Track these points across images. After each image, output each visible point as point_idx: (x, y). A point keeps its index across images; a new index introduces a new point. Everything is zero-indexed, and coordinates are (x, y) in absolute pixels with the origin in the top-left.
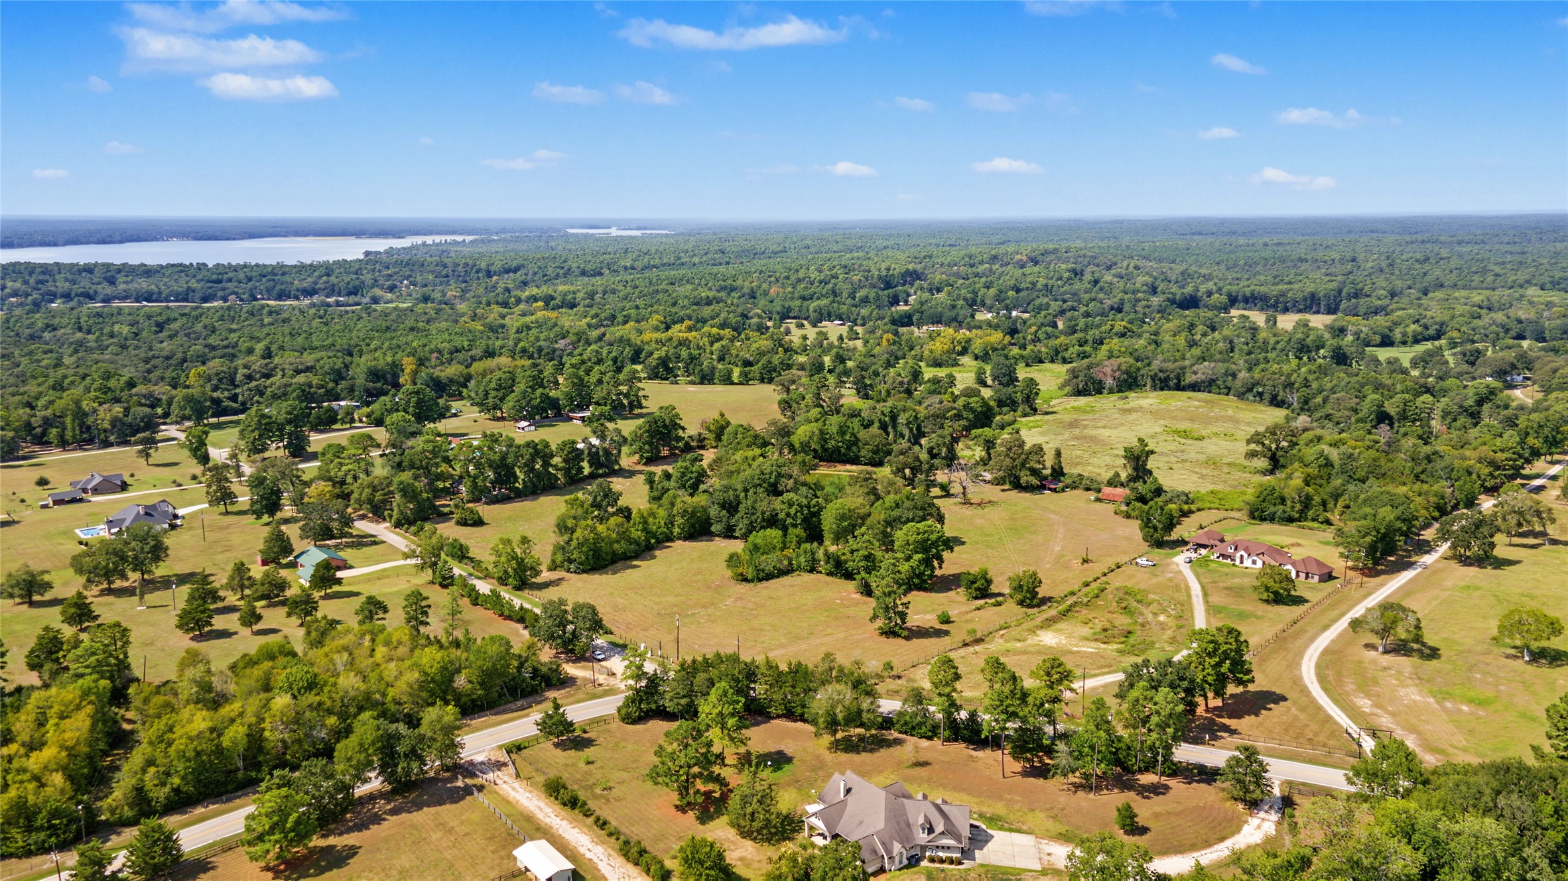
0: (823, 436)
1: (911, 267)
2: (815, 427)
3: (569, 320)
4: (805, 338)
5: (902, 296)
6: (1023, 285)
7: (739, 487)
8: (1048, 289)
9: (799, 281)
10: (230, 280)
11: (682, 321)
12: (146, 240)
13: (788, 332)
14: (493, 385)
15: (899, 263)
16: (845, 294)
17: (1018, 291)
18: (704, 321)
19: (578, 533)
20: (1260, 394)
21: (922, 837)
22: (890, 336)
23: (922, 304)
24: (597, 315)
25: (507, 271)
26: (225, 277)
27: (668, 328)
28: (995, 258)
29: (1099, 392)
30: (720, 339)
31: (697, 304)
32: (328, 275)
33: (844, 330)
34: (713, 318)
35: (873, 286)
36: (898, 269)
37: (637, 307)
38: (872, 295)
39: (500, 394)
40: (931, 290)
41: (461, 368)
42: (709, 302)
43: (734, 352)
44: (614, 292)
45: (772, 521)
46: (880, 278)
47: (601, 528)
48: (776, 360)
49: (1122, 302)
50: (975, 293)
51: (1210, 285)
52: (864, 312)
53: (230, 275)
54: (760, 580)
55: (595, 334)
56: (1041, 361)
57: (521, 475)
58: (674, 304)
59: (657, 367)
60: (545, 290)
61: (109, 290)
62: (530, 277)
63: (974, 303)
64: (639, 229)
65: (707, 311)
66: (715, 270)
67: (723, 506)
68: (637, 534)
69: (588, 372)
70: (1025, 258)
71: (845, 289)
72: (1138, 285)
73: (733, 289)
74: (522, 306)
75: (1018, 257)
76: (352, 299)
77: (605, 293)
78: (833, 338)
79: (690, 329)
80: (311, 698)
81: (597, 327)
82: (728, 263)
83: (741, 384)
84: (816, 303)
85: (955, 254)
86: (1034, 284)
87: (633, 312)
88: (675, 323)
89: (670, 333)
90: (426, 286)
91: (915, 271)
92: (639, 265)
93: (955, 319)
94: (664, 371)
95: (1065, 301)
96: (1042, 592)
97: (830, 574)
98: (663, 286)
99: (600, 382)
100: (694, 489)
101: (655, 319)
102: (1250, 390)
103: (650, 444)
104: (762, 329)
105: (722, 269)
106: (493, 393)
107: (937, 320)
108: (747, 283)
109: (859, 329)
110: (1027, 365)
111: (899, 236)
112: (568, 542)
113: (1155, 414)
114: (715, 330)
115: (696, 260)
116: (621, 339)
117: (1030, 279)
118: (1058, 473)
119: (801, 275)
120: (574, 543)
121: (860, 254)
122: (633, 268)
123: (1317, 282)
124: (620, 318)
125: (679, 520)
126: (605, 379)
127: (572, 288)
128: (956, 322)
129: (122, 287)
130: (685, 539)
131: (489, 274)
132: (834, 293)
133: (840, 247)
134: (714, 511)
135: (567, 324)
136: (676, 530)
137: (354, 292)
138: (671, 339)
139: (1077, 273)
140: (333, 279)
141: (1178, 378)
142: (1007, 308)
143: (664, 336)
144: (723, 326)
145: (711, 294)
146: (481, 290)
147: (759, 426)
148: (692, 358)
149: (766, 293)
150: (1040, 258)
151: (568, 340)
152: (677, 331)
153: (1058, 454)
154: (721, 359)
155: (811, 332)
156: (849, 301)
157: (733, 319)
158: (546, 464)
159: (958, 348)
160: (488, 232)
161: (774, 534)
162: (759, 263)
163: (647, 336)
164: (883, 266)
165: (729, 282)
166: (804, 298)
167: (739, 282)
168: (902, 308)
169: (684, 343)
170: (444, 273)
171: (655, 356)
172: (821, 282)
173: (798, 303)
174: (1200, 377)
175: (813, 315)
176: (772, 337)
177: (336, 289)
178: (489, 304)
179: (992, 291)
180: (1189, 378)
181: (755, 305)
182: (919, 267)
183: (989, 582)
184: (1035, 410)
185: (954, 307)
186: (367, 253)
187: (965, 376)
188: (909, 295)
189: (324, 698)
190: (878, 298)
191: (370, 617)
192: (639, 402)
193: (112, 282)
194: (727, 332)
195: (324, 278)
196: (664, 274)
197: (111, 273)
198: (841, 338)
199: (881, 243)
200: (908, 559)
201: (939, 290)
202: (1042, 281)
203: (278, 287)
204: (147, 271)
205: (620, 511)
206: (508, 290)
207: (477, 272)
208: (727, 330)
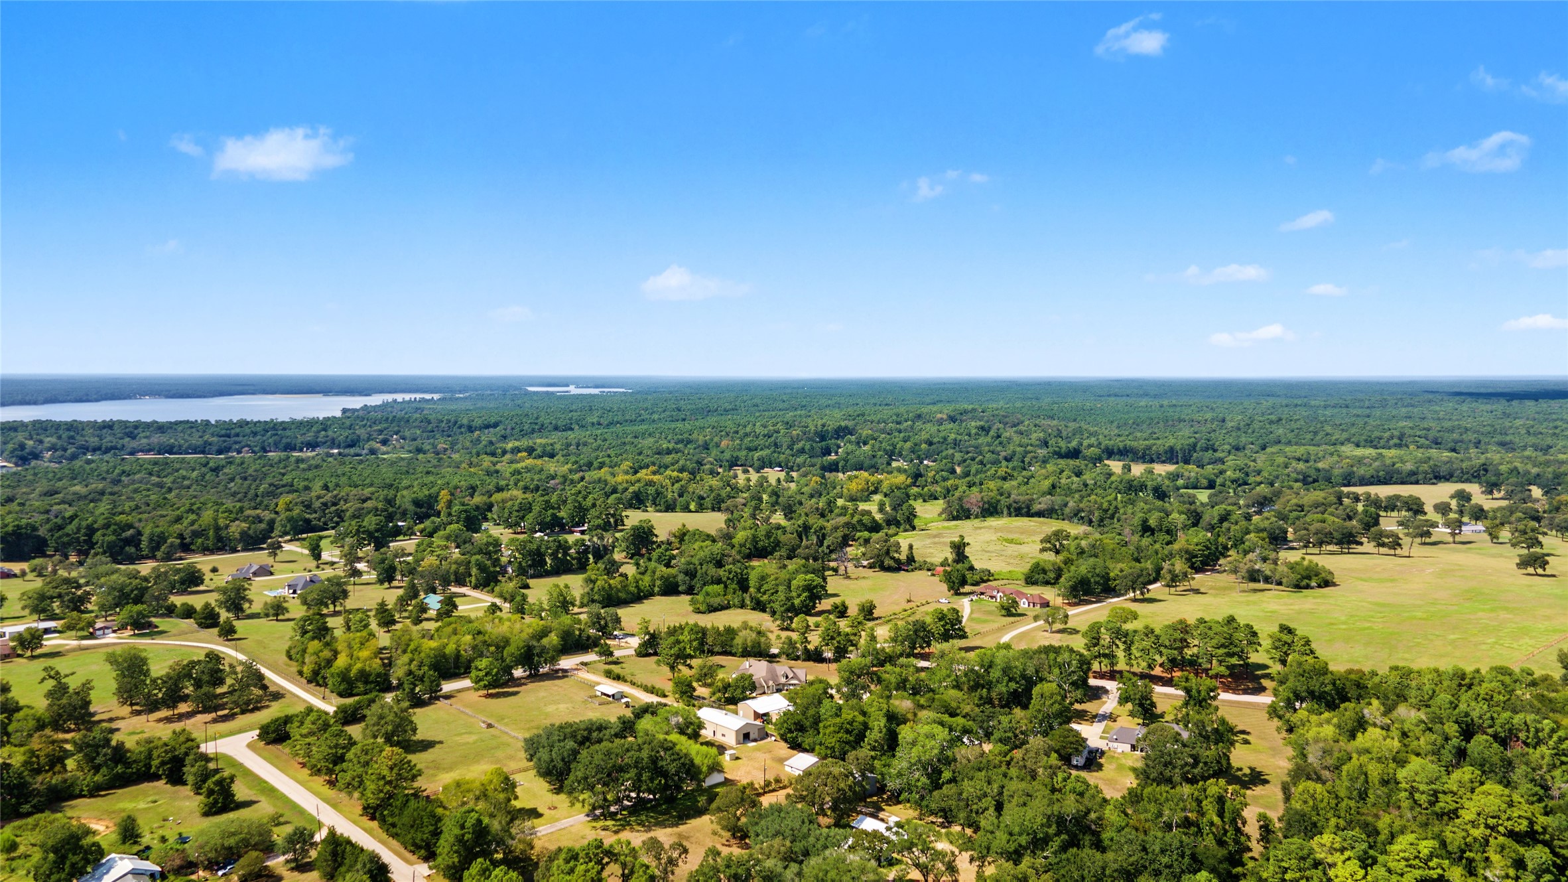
0: (755, 539)
1: (843, 424)
2: (749, 533)
3: (551, 466)
4: (749, 480)
5: (834, 448)
6: (935, 440)
7: (697, 562)
8: (956, 443)
9: (746, 435)
10: (237, 435)
11: (647, 467)
12: (119, 398)
13: (735, 476)
14: (516, 508)
15: (835, 418)
16: (785, 447)
17: (931, 444)
18: (666, 467)
19: (599, 583)
20: (1082, 518)
21: (783, 680)
22: (818, 479)
23: (848, 454)
24: (576, 462)
25: (487, 427)
26: (233, 432)
27: (636, 472)
28: (919, 416)
29: (968, 517)
30: (678, 480)
31: (659, 453)
32: (325, 430)
33: (782, 475)
34: (673, 464)
35: (809, 439)
36: (832, 425)
37: (609, 456)
38: (807, 447)
39: (521, 514)
40: (858, 443)
41: (485, 498)
42: (669, 452)
43: (691, 490)
44: (585, 444)
45: (719, 581)
46: (816, 433)
47: (612, 582)
48: (723, 493)
49: (1014, 453)
50: (894, 447)
51: (1093, 440)
52: (800, 460)
53: (238, 430)
54: (710, 612)
55: (577, 477)
56: (936, 498)
57: (549, 561)
58: (640, 454)
59: (631, 499)
60: (525, 443)
61: (134, 444)
62: (508, 431)
63: (891, 455)
64: (596, 387)
65: (668, 459)
66: (673, 425)
67: (686, 573)
68: (632, 589)
69: (585, 498)
70: (945, 417)
71: (785, 442)
72: (1033, 441)
73: (689, 442)
74: (508, 456)
75: (939, 416)
76: (352, 451)
77: (578, 445)
78: (773, 481)
79: (654, 473)
80: (480, 638)
81: (576, 471)
82: (684, 420)
83: (696, 511)
84: (760, 453)
85: (887, 412)
86: (945, 439)
87: (607, 460)
88: (641, 468)
89: (638, 475)
90: (415, 440)
91: (846, 427)
92: (604, 421)
93: (873, 466)
94: (638, 501)
95: (968, 453)
96: (876, 613)
97: (754, 609)
98: (629, 439)
99: (594, 505)
100: (668, 565)
101: (626, 465)
102: (1076, 515)
103: (634, 544)
104: (713, 473)
105: (679, 425)
106: (515, 514)
107: (859, 467)
108: (701, 437)
109: (794, 474)
110: (925, 501)
111: (841, 395)
112: (592, 589)
113: (996, 530)
114: (675, 474)
115: (656, 416)
116: (599, 480)
117: (942, 434)
118: (911, 559)
119: (748, 429)
120: (596, 589)
121: (803, 412)
122: (599, 424)
123: (1180, 438)
124: (596, 464)
125: (658, 583)
126: (598, 503)
127: (550, 441)
128: (874, 468)
129: (144, 441)
130: (662, 595)
131: (471, 429)
132: (776, 445)
133: (786, 405)
134: (681, 577)
135: (552, 469)
136: (656, 589)
137: (352, 445)
138: (639, 481)
139: (985, 430)
140: (330, 433)
141: (1028, 507)
142: (918, 458)
143: (634, 478)
144: (681, 470)
145: (671, 446)
146: (468, 444)
147: (713, 533)
148: (658, 493)
149: (718, 445)
150: (958, 417)
151: (557, 481)
152: (642, 474)
153: (911, 547)
154: (681, 495)
155: (754, 476)
156: (788, 451)
157: (690, 465)
158: (566, 554)
159: (872, 488)
160: (453, 391)
161: (718, 588)
162: (712, 420)
163: (620, 478)
164: (820, 423)
165: (686, 435)
166: (750, 449)
167: (694, 436)
168: (833, 457)
169: (651, 483)
170: (430, 428)
171: (631, 490)
172: (765, 436)
173: (744, 453)
174: (1042, 507)
175: (757, 464)
176: (721, 479)
177: (336, 442)
178: (478, 454)
179: (908, 445)
180: (1036, 507)
181: (709, 455)
182: (850, 424)
183: (846, 608)
184: (914, 528)
185: (874, 456)
186: (344, 411)
187: (871, 507)
188: (839, 447)
189: (486, 638)
190: (812, 448)
191: (494, 612)
192: (622, 521)
193: (133, 437)
194: (685, 475)
195: (323, 433)
196: (629, 429)
197: (132, 429)
198: (779, 480)
199: (824, 402)
200: (799, 596)
201: (865, 443)
202: (953, 436)
203: (284, 441)
204: (161, 428)
205: (621, 575)
206: (491, 443)
207: (460, 427)
208: (685, 474)
